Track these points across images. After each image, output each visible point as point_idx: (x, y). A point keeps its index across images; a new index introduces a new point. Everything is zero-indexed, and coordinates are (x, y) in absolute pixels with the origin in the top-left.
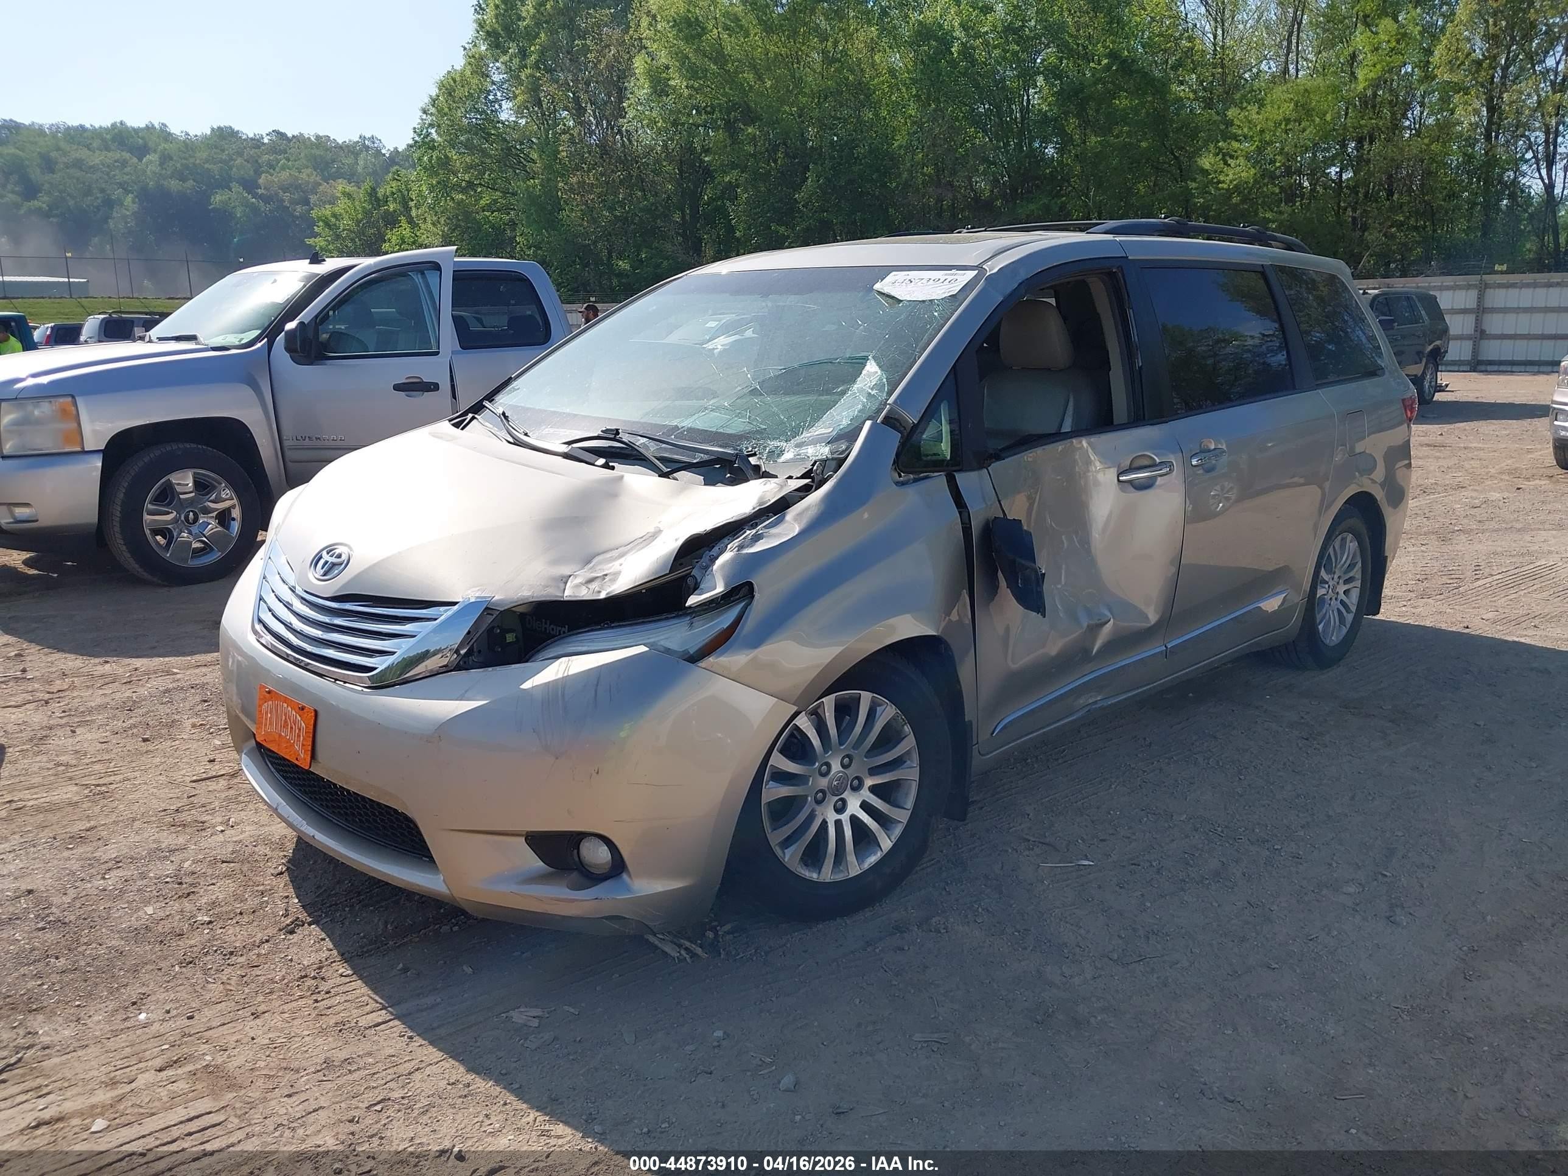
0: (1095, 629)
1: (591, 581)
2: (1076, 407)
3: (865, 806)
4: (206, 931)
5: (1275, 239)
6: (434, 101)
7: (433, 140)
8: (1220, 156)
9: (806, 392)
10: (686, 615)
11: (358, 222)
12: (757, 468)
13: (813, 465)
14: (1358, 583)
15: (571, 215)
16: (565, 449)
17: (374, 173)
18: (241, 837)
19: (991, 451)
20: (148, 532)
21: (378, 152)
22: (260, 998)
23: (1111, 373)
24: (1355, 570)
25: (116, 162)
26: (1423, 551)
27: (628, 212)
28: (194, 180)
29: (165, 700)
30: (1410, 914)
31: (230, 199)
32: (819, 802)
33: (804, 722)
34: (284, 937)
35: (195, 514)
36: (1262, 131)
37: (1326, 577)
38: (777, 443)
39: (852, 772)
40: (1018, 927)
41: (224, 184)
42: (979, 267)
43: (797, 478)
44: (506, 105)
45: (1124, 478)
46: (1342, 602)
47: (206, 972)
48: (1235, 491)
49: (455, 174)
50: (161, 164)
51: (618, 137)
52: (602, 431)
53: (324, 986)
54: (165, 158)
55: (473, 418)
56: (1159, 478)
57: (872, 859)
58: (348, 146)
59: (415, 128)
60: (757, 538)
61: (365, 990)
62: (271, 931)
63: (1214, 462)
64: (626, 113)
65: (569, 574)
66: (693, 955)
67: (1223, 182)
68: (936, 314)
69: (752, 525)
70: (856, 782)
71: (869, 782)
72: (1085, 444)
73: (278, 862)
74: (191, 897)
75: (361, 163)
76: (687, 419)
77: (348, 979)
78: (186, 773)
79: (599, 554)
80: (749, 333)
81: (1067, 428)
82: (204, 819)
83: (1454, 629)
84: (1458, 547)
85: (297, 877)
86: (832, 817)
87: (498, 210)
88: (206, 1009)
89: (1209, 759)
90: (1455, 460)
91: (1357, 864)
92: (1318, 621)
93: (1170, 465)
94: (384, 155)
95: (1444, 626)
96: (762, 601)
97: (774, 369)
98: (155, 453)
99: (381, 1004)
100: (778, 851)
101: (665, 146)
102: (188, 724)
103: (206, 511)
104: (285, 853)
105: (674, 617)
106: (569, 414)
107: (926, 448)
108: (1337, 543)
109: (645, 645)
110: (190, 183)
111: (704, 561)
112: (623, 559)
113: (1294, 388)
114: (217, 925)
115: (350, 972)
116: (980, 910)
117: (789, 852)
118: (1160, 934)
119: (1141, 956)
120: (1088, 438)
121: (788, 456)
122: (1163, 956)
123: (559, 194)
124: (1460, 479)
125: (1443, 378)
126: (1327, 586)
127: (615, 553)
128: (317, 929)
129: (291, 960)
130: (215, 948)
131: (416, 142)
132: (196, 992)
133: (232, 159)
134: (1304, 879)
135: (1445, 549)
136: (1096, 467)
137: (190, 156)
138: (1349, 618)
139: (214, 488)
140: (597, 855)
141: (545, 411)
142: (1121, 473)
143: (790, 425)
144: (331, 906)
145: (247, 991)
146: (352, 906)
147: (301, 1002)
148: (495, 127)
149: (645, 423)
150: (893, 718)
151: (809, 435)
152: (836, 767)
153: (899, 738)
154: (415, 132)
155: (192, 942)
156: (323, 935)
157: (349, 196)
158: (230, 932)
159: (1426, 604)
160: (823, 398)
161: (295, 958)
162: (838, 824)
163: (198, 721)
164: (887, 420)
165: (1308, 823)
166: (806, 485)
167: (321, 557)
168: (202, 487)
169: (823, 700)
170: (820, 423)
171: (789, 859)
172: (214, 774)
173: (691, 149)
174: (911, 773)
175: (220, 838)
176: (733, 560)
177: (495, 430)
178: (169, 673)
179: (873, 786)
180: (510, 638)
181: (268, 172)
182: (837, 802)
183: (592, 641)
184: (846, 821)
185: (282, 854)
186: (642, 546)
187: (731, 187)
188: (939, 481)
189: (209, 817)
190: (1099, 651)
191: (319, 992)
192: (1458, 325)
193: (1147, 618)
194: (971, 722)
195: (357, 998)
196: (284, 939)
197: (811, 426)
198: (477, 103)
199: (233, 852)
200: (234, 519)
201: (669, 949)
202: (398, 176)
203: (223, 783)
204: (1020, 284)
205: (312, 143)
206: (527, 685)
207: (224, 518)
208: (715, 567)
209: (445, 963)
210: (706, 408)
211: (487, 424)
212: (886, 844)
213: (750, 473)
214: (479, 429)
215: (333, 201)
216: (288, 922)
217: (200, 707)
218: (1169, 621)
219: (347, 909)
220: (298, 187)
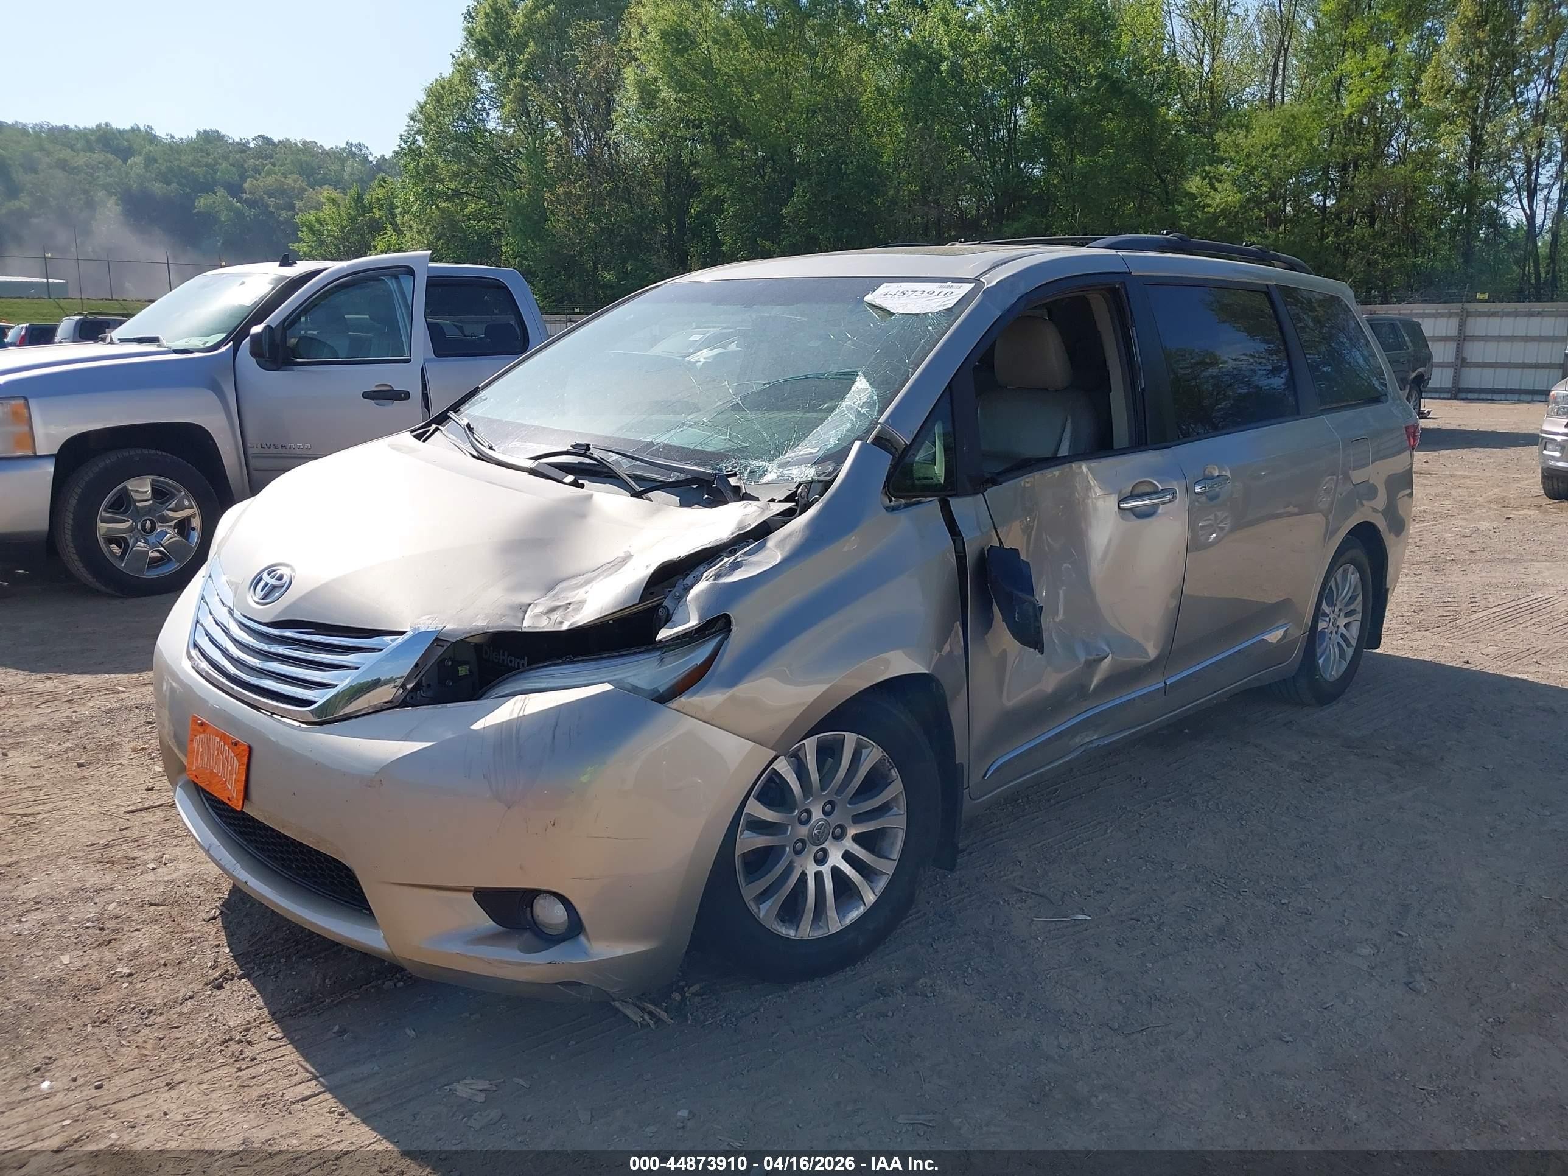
0: (1092, 664)
1: (553, 610)
2: (1074, 432)
3: (848, 857)
4: (125, 985)
5: (1278, 259)
6: (422, 108)
7: (420, 147)
8: (1207, 180)
9: (790, 408)
10: (658, 649)
11: (343, 228)
12: (737, 489)
13: (798, 487)
14: (1359, 616)
15: (558, 225)
16: (531, 464)
17: (361, 181)
18: (174, 876)
19: (987, 476)
20: (101, 541)
21: (365, 159)
22: (178, 1065)
23: (1111, 394)
24: (1356, 602)
25: (100, 163)
26: (1416, 581)
27: (613, 225)
28: (178, 183)
29: (106, 721)
30: (1430, 980)
31: (214, 202)
32: (798, 853)
33: (783, 767)
34: (210, 992)
35: (152, 523)
36: (1249, 156)
37: (1327, 610)
38: (759, 463)
39: (834, 820)
40: (1010, 990)
41: (208, 188)
42: (976, 280)
43: (780, 501)
44: (494, 114)
45: (1125, 505)
46: (1343, 636)
47: (120, 1032)
48: (1228, 521)
49: (441, 181)
50: (146, 166)
51: (606, 148)
52: (572, 446)
53: (250, 1052)
54: (150, 160)
55: (437, 429)
56: (1161, 506)
57: (855, 914)
58: (334, 153)
59: (401, 135)
60: (735, 566)
61: (295, 1056)
62: (195, 986)
63: (1218, 489)
64: (614, 125)
65: (529, 602)
66: (658, 1021)
67: (1209, 206)
68: (930, 328)
69: (730, 552)
70: (838, 831)
71: (852, 831)
72: (1084, 468)
73: (212, 904)
74: (112, 945)
75: (348, 169)
76: (663, 434)
77: (277, 1044)
78: (120, 803)
79: (563, 581)
80: (733, 347)
81: (1064, 451)
82: (135, 855)
83: (1454, 664)
84: (1453, 578)
85: (230, 923)
86: (812, 869)
87: (484, 219)
88: (117, 1078)
89: (1208, 801)
90: (1440, 489)
91: (1370, 923)
92: (1318, 655)
93: (1172, 492)
94: (371, 162)
95: (1443, 661)
96: (740, 636)
97: (757, 384)
98: (111, 459)
99: (311, 1073)
100: (752, 906)
101: (652, 158)
102: (128, 747)
103: (164, 520)
104: (220, 895)
105: (643, 652)
106: (537, 428)
107: (919, 471)
108: (1339, 575)
109: (609, 682)
110: (174, 186)
111: (676, 591)
112: (589, 586)
113: (1298, 413)
114: (136, 979)
115: (280, 1035)
116: (970, 970)
117: (764, 907)
118: (1162, 999)
119: (1143, 1025)
120: (1088, 462)
121: (771, 476)
122: (1167, 1025)
123: (546, 204)
124: (1449, 507)
125: (1427, 405)
126: (1327, 619)
127: (580, 580)
128: (248, 983)
129: (216, 1021)
130: (132, 1006)
131: (403, 149)
132: (108, 1056)
133: (217, 163)
134: (1315, 937)
135: (1441, 579)
136: (1095, 494)
137: (176, 160)
138: (1349, 652)
139: (173, 496)
140: (552, 914)
141: (514, 423)
142: (1122, 500)
143: (774, 443)
144: (265, 957)
145: (163, 1056)
146: (289, 957)
147: (223, 1071)
148: (482, 137)
149: (618, 438)
150: (880, 762)
151: (793, 455)
152: (817, 814)
153: (886, 783)
154: (402, 139)
155: (109, 997)
156: (254, 991)
157: (334, 201)
158: (151, 986)
159: (1424, 637)
160: (808, 415)
161: (220, 1018)
162: (819, 876)
163: (139, 744)
164: (880, 441)
165: (1315, 875)
166: (790, 509)
167: (261, 579)
168: (160, 494)
169: (804, 742)
170: (806, 442)
171: (765, 915)
172: (151, 804)
173: (678, 162)
174: (897, 821)
175: (151, 877)
176: (709, 591)
177: (459, 442)
178: (114, 691)
179: (856, 834)
180: (463, 671)
181: (253, 177)
182: (817, 852)
183: (553, 677)
184: (827, 873)
185: (216, 896)
186: (609, 572)
187: (718, 200)
188: (933, 506)
189: (141, 853)
190: (1095, 689)
191: (243, 1059)
192: (1441, 352)
193: (1146, 652)
194: (962, 765)
195: (286, 1066)
196: (210, 995)
197: (795, 445)
198: (465, 110)
199: (163, 893)
200: (193, 529)
201: (632, 1012)
202: (385, 182)
203: (159, 814)
204: (1019, 299)
205: (299, 150)
206: (477, 726)
207: (183, 527)
208: (689, 598)
209: (386, 1024)
210: (684, 424)
211: (450, 436)
212: (870, 898)
213: (729, 494)
214: (442, 441)
215: (318, 207)
216: (216, 975)
217: (143, 730)
218: (1168, 657)
219: (283, 960)
220: (283, 192)
